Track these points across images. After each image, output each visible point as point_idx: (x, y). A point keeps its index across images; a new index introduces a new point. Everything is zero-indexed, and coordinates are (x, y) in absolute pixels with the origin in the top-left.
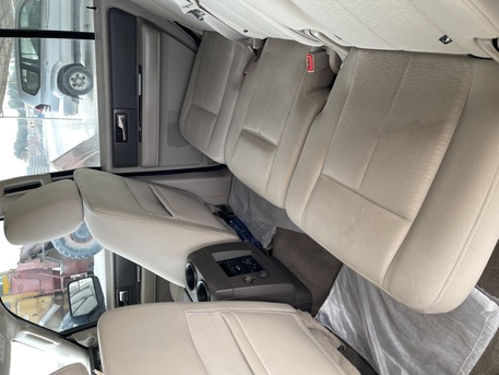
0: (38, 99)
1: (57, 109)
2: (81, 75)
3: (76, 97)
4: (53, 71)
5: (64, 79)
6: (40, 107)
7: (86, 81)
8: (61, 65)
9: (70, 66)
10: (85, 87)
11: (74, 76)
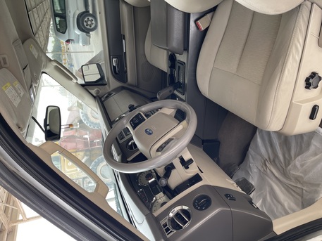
0: (66, 36)
1: (78, 42)
2: (90, 18)
3: (89, 33)
4: (74, 17)
5: (80, 22)
6: (68, 41)
7: (93, 22)
8: (78, 13)
9: (84, 13)
10: (93, 26)
11: (86, 19)
